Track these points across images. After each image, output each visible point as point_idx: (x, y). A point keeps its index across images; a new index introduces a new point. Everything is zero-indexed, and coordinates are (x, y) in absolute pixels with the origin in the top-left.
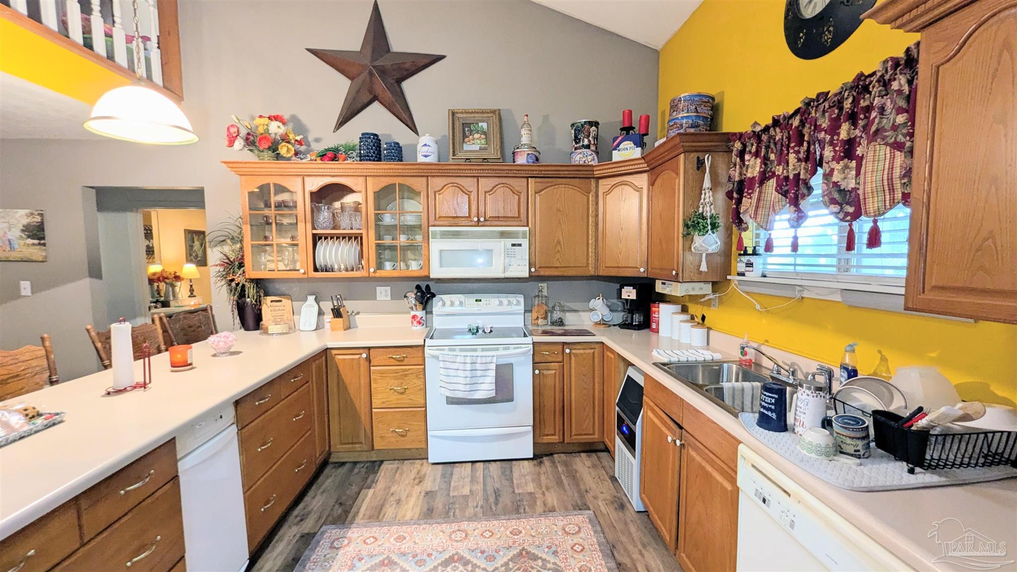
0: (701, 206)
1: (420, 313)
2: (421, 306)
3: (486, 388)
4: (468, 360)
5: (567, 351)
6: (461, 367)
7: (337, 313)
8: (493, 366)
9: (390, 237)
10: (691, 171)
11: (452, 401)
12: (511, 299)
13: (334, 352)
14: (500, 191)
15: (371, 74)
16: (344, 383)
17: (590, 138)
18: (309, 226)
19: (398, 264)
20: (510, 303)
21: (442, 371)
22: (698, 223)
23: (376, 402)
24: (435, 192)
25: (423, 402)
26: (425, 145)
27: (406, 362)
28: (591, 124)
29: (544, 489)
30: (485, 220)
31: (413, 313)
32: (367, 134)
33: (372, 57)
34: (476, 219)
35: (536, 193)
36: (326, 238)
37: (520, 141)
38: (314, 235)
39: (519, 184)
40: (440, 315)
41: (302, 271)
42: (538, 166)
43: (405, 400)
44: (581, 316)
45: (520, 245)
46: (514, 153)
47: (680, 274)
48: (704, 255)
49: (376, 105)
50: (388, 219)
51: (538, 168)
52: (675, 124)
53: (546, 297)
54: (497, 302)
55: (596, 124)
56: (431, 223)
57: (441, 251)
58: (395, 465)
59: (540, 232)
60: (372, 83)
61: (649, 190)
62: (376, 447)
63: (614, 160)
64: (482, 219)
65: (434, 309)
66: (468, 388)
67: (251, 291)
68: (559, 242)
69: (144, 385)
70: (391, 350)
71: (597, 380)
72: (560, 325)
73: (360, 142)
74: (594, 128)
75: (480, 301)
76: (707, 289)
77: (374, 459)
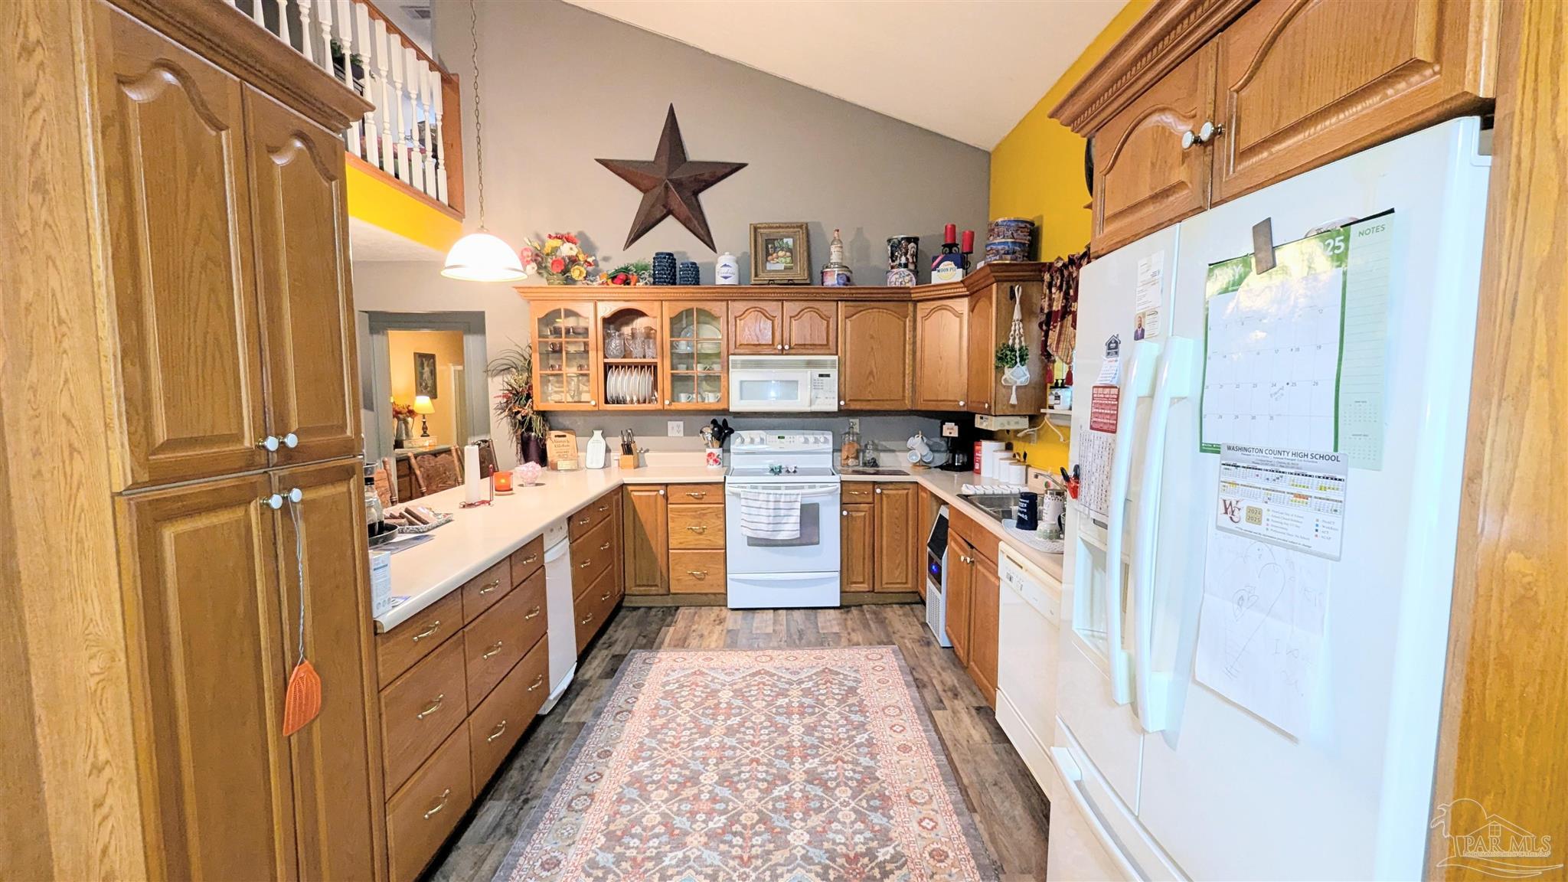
0: (1011, 338)
1: (717, 451)
2: (718, 443)
3: (790, 528)
4: (772, 498)
5: (878, 491)
6: (764, 505)
7: (628, 449)
8: (798, 505)
9: (685, 366)
10: (1003, 301)
11: (754, 542)
12: (818, 437)
13: (630, 488)
14: (807, 316)
15: (667, 187)
16: (639, 520)
17: (908, 256)
18: (601, 354)
19: (694, 396)
20: (816, 441)
21: (744, 509)
22: (1006, 355)
23: (673, 543)
24: (736, 317)
25: (723, 543)
26: (725, 265)
27: (706, 499)
28: (909, 240)
29: (850, 630)
30: (790, 348)
31: (709, 451)
32: (662, 254)
33: (669, 168)
34: (780, 347)
35: (846, 318)
36: (617, 367)
37: (830, 260)
38: (605, 364)
39: (827, 308)
40: (739, 454)
41: (593, 403)
42: (850, 289)
43: (703, 541)
44: (897, 456)
45: (828, 376)
46: (822, 273)
47: (993, 407)
48: (1014, 388)
49: (670, 219)
50: (683, 347)
51: (848, 291)
52: (992, 249)
53: (857, 434)
54: (802, 439)
55: (916, 240)
56: (731, 351)
57: (742, 382)
58: (692, 610)
59: (851, 361)
60: (667, 196)
61: (969, 315)
62: (672, 591)
63: (933, 282)
64: (787, 347)
65: (732, 447)
66: (771, 527)
67: (537, 423)
68: (871, 373)
69: (489, 503)
70: (689, 487)
71: (910, 523)
72: (872, 466)
73: (654, 262)
74: (912, 244)
75: (783, 438)
76: (1024, 423)
77: (669, 605)
